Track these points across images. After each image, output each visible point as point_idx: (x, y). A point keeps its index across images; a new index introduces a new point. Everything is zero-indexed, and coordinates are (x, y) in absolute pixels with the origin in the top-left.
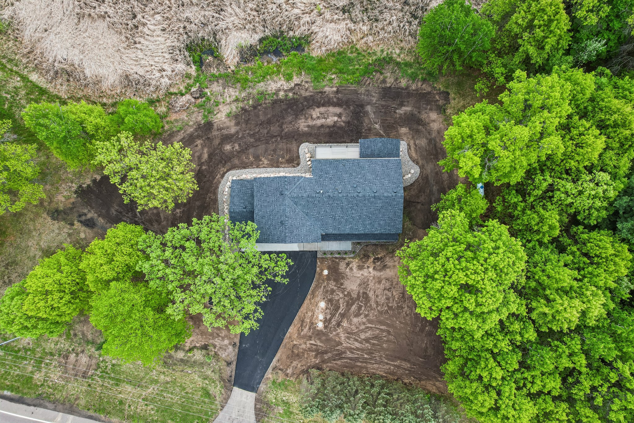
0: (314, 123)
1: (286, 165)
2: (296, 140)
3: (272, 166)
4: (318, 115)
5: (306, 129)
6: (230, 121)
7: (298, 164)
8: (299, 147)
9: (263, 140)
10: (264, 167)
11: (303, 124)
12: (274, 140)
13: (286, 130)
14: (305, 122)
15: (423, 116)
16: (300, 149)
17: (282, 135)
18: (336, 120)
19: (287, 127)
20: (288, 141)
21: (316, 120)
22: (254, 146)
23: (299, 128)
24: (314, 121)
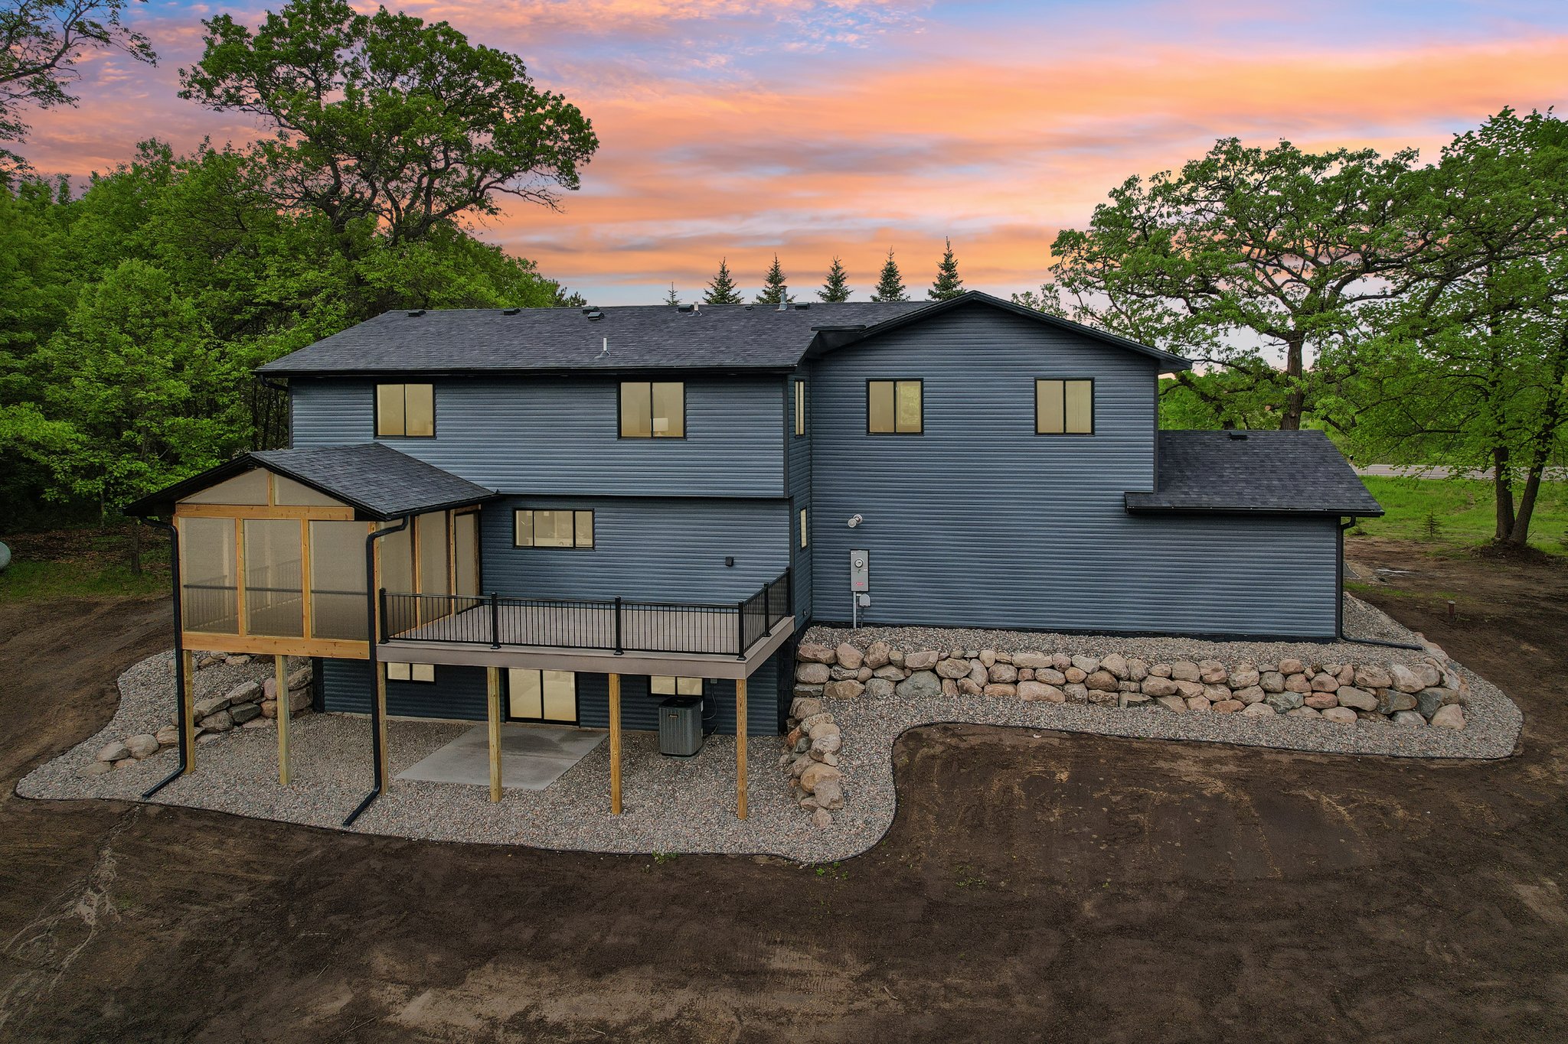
0: (683, 997)
1: (1008, 740)
2: (916, 887)
3: (1125, 747)
5: (782, 959)
7: (912, 737)
8: (891, 837)
9: (1262, 916)
10: (1197, 744)
11: (813, 1003)
12: (1147, 906)
13: (1007, 974)
14: (783, 1018)
16: (885, 817)
17: (1053, 936)
18: (427, 996)
19: (1003, 993)
20: (991, 887)
21: (645, 1018)
22: (1336, 877)
23: (867, 976)
24: (670, 1011)
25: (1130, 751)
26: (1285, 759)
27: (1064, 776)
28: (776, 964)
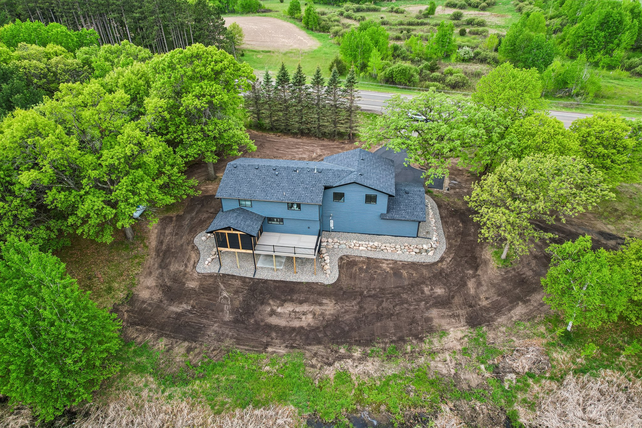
0: (313, 307)
1: (357, 259)
2: (342, 289)
4: (304, 317)
6: (440, 326)
7: (341, 259)
8: (339, 280)
9: (389, 294)
10: (387, 260)
11: (329, 308)
12: (373, 292)
13: (354, 303)
14: (325, 310)
15: (157, 295)
16: (337, 276)
17: (360, 297)
18: (280, 308)
19: (353, 306)
20: (352, 289)
21: (308, 310)
22: (401, 287)
23: (335, 304)
24: (311, 309)
25: (376, 261)
26: (401, 263)
27: (365, 267)
28: (324, 302)
